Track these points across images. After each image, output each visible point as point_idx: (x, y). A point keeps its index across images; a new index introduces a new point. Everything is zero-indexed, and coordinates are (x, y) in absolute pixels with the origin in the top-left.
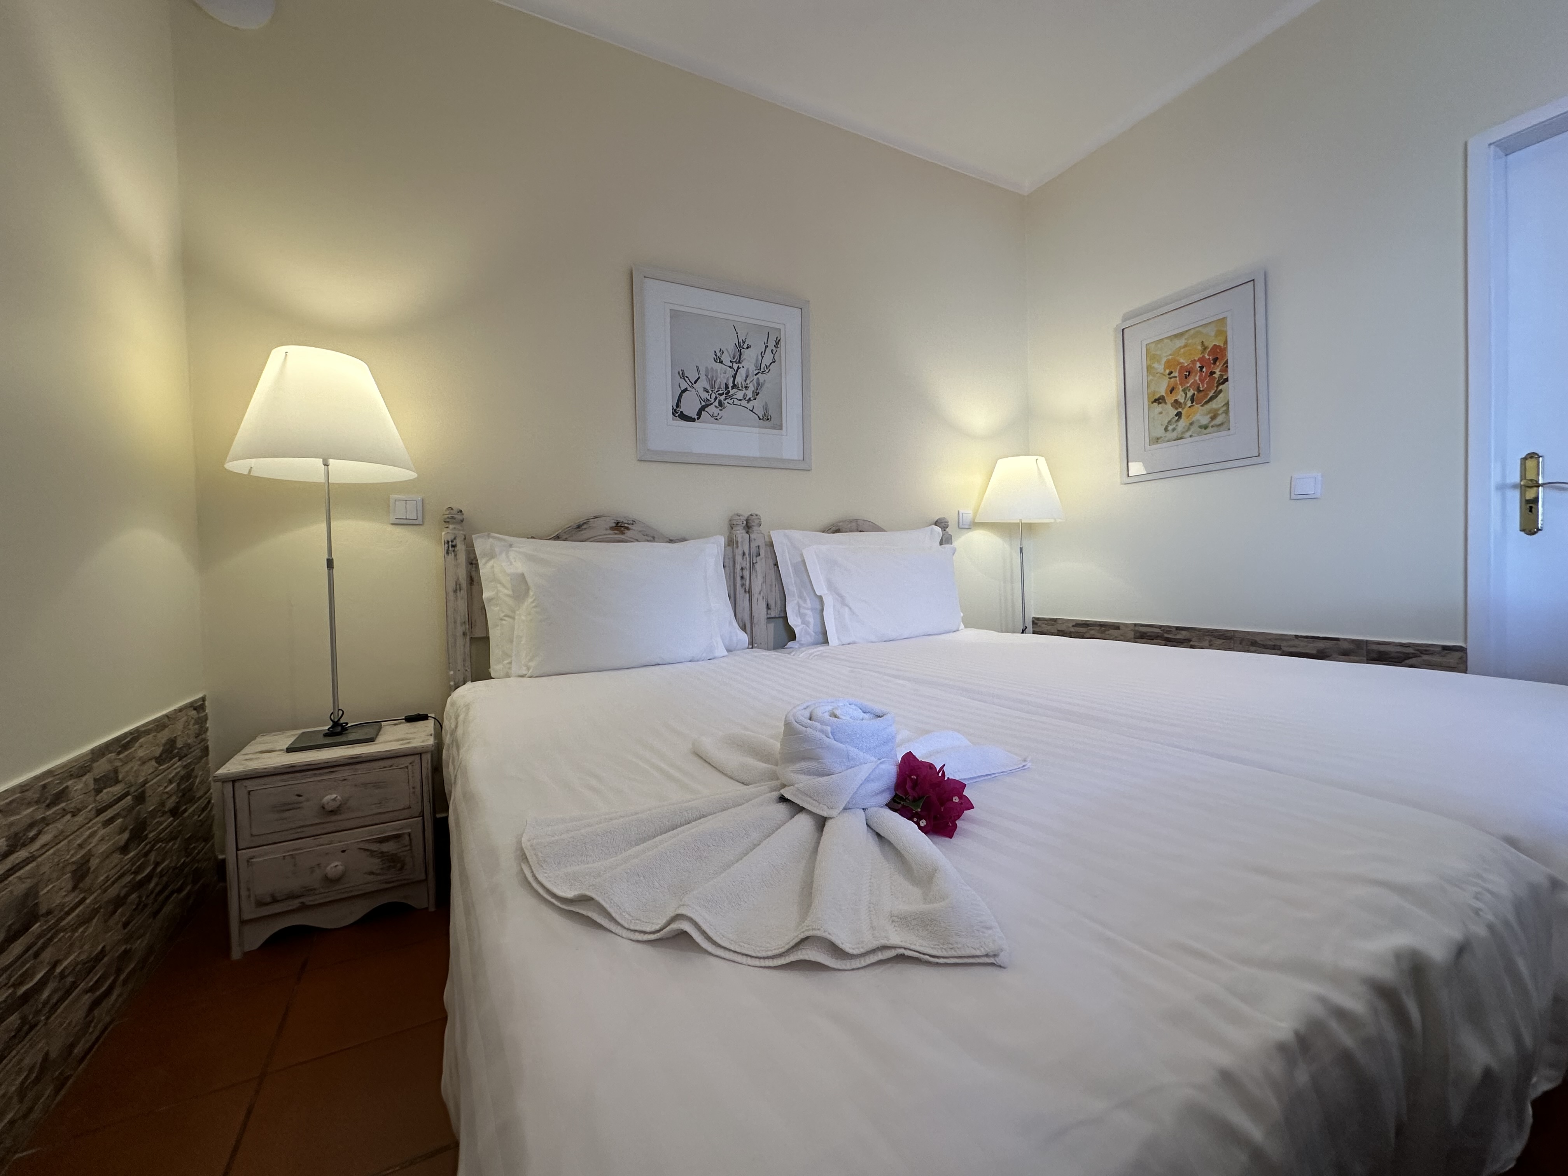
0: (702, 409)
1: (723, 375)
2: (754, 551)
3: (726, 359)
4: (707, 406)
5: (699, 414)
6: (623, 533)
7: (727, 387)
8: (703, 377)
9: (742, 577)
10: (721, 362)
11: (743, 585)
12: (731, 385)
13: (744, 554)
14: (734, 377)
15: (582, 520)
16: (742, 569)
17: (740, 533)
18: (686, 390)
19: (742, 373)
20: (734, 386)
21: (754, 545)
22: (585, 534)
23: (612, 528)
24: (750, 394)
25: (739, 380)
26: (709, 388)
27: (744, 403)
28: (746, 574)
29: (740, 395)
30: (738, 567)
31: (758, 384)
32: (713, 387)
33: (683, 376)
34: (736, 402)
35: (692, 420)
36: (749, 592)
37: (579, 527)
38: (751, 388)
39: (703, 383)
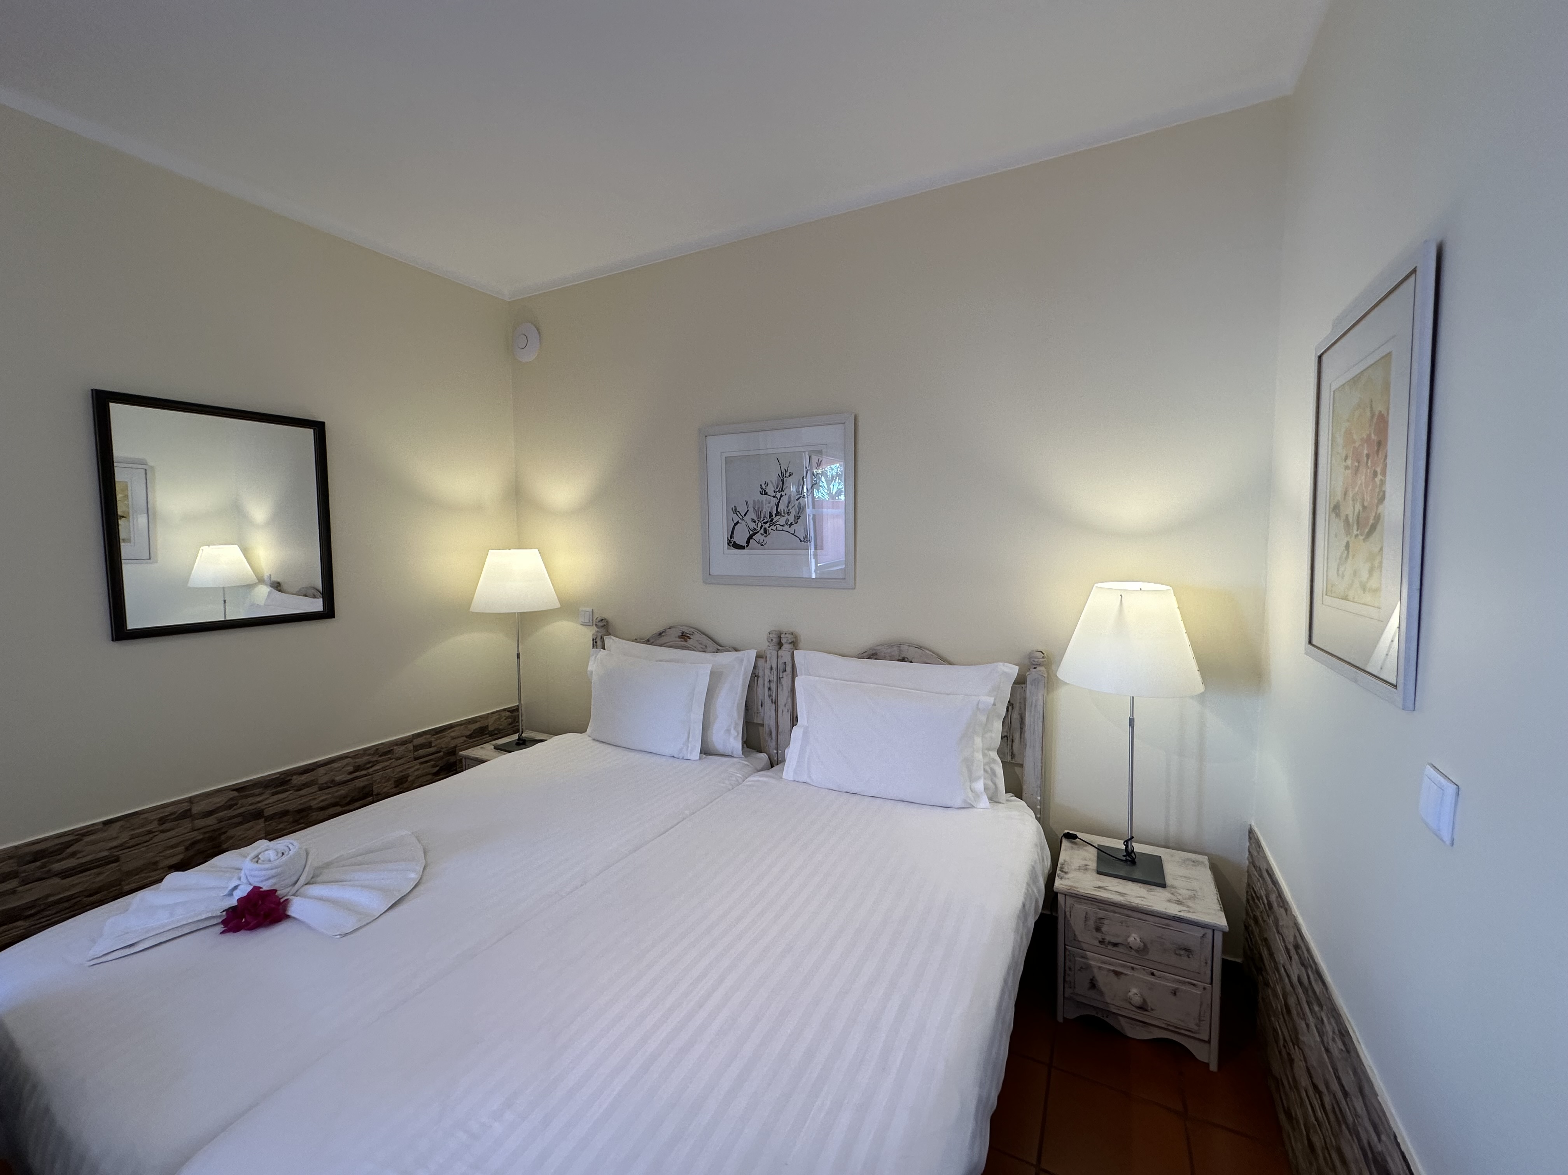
0: (751, 537)
1: (768, 504)
2: (781, 667)
3: (770, 490)
4: (755, 534)
5: (748, 542)
6: (686, 641)
7: (771, 515)
8: (751, 510)
9: (769, 689)
10: (766, 494)
11: (770, 696)
12: (774, 512)
13: (771, 668)
14: (777, 506)
15: (661, 629)
16: (770, 681)
17: (772, 650)
18: (738, 522)
19: (785, 499)
20: (778, 514)
21: (781, 661)
22: (663, 640)
23: (680, 637)
24: (791, 519)
25: (782, 507)
26: (756, 519)
27: (786, 528)
28: (773, 686)
29: (782, 521)
30: (767, 680)
31: (799, 508)
32: (759, 517)
33: (735, 511)
34: (779, 528)
35: (742, 547)
36: (775, 702)
37: (660, 634)
38: (793, 512)
39: (752, 515)
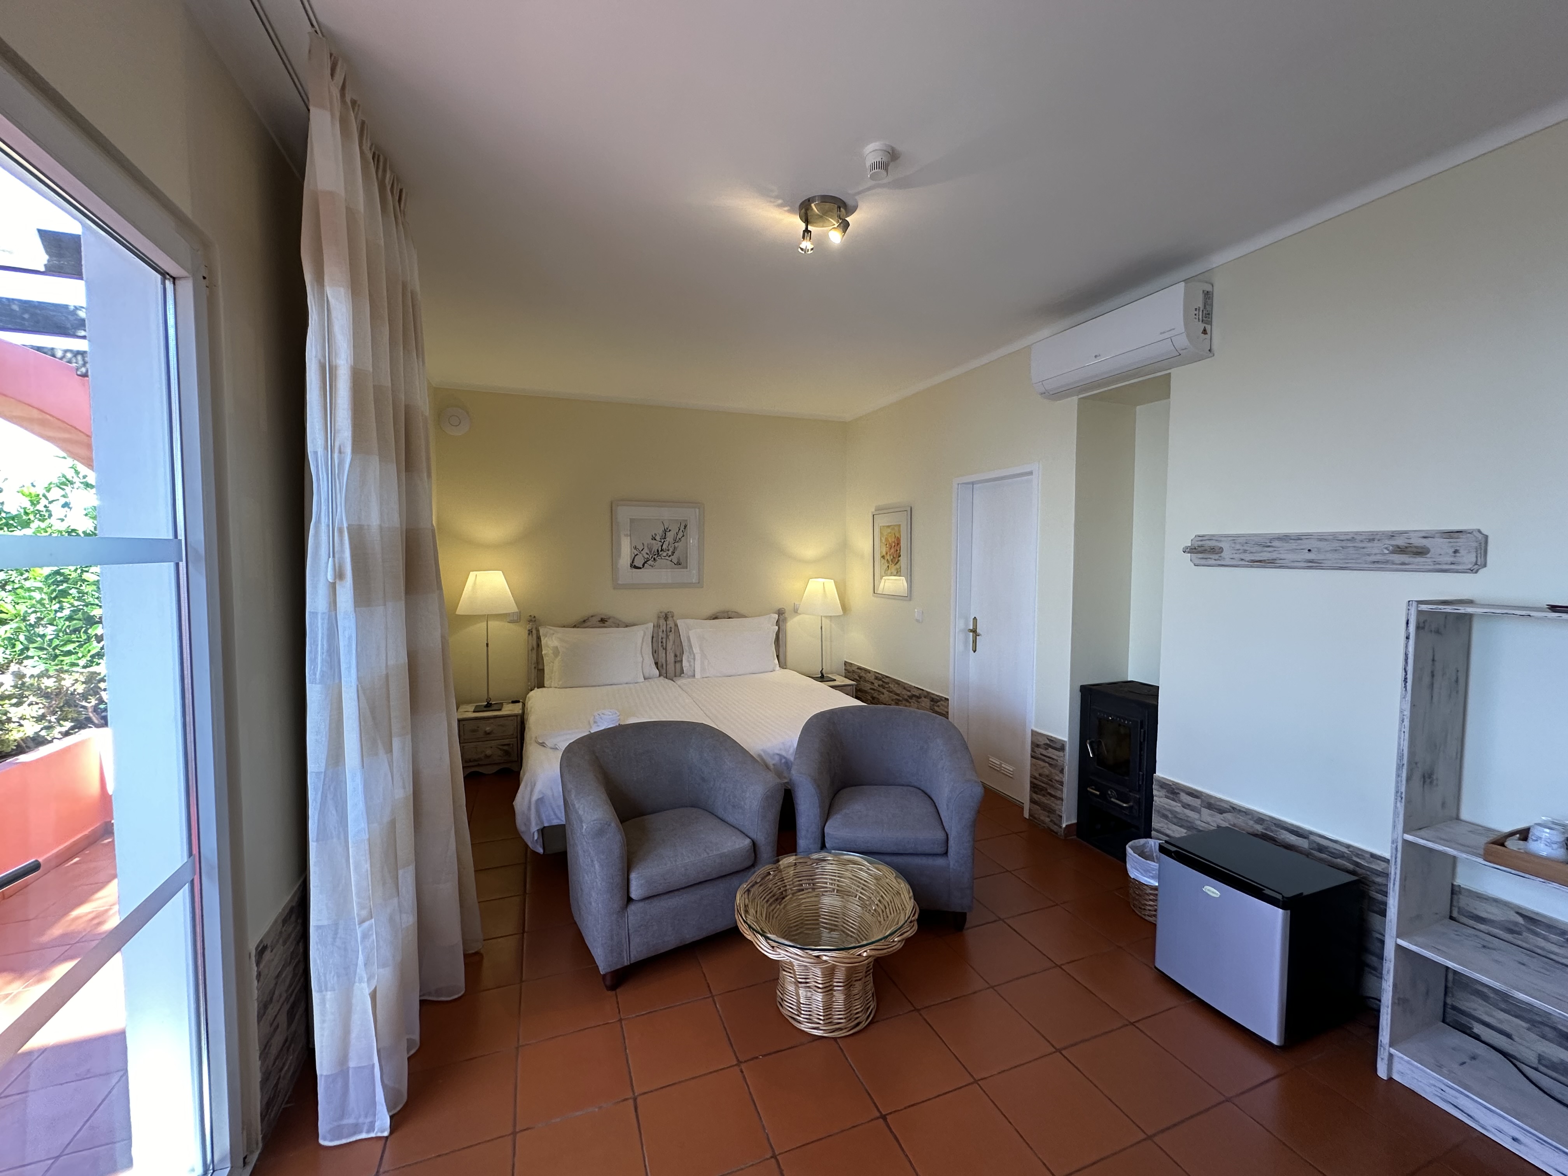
0: (645, 562)
1: (656, 546)
2: (669, 629)
3: (658, 538)
4: (647, 561)
5: (643, 565)
6: (604, 623)
7: (658, 551)
8: (646, 548)
9: (662, 642)
10: (655, 540)
11: (662, 646)
12: (660, 550)
13: (663, 631)
14: (662, 546)
15: (586, 618)
16: (662, 638)
17: (662, 622)
18: (637, 554)
19: (666, 543)
20: (662, 550)
21: (668, 627)
22: (588, 624)
23: (599, 621)
24: (670, 553)
25: (664, 547)
26: (648, 552)
27: (667, 558)
28: (664, 641)
29: (665, 554)
30: (660, 638)
31: (675, 548)
32: (650, 552)
33: (635, 548)
34: (663, 557)
35: (640, 568)
36: (666, 649)
37: (584, 621)
38: (671, 550)
39: (646, 550)
